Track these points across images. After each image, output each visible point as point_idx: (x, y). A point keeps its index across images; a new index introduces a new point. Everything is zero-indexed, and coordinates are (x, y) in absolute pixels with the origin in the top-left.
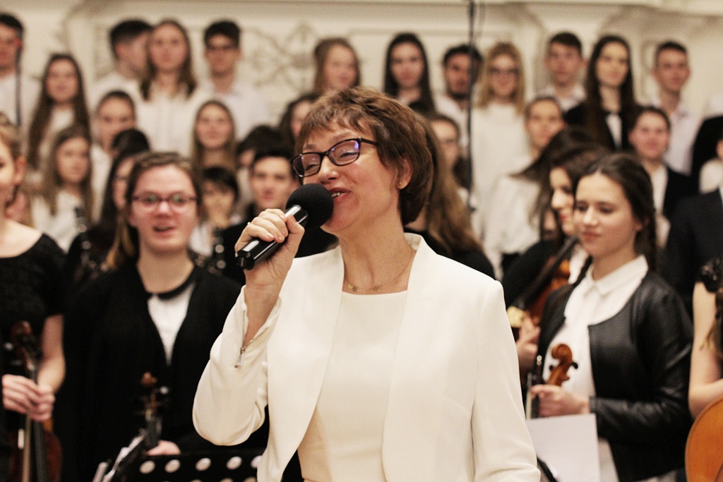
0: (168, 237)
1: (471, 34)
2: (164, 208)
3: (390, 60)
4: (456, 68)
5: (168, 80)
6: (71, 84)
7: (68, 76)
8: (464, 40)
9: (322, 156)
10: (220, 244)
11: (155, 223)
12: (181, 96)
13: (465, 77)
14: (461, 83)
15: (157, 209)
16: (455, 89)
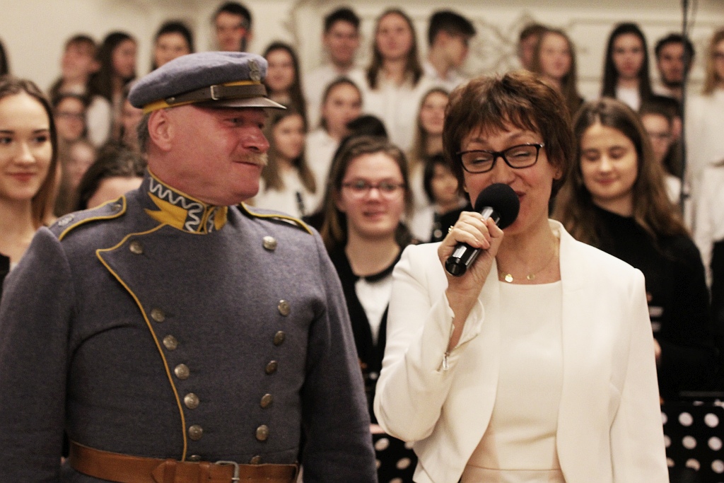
0: (378, 221)
1: (685, 24)
2: (374, 194)
3: (611, 49)
4: (668, 58)
5: (395, 67)
6: (288, 73)
7: (284, 65)
8: (678, 29)
9: (495, 155)
10: (438, 229)
11: (365, 208)
12: (408, 84)
13: (680, 66)
14: (674, 70)
15: (368, 195)
16: (670, 77)
